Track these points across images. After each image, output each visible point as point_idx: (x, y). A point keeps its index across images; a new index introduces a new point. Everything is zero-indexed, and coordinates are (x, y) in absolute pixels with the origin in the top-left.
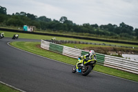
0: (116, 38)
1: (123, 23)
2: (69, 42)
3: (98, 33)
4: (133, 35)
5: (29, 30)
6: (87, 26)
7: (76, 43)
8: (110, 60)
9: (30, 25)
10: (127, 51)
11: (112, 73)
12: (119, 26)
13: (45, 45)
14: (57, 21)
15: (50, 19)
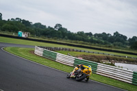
0: (109, 47)
1: (117, 32)
2: (63, 49)
3: (92, 41)
4: (126, 44)
5: (23, 36)
6: (81, 34)
7: (69, 50)
8: (102, 68)
9: (24, 31)
10: (120, 60)
11: (105, 81)
12: (112, 35)
13: (39, 51)
14: (52, 28)
15: (45, 26)
